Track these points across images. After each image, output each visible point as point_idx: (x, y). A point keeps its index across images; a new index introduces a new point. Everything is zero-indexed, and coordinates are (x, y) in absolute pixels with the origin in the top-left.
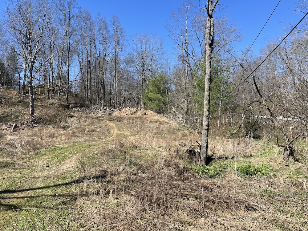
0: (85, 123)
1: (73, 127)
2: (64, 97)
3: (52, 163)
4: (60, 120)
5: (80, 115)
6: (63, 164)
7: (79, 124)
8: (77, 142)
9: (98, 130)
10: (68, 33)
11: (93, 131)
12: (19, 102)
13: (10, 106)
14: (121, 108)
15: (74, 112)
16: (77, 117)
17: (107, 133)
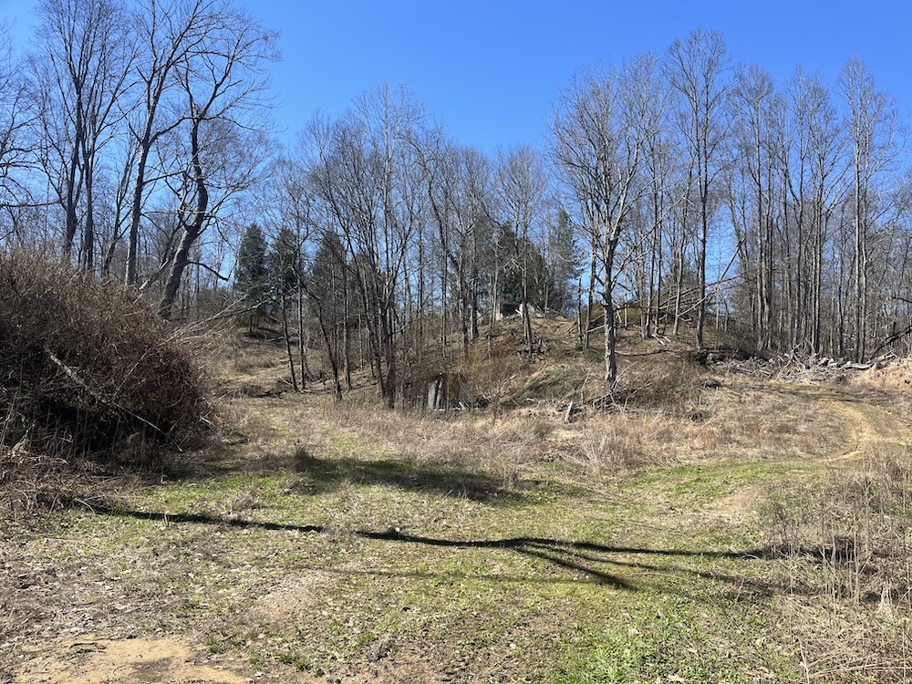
0: (758, 404)
1: (721, 415)
2: (692, 331)
3: (679, 503)
4: (684, 396)
5: (740, 380)
6: (710, 509)
7: (739, 408)
8: (741, 456)
9: (802, 428)
10: (702, 149)
11: (784, 429)
12: (580, 349)
13: (559, 359)
14: (883, 357)
15: (722, 374)
16: (730, 387)
17: (833, 439)
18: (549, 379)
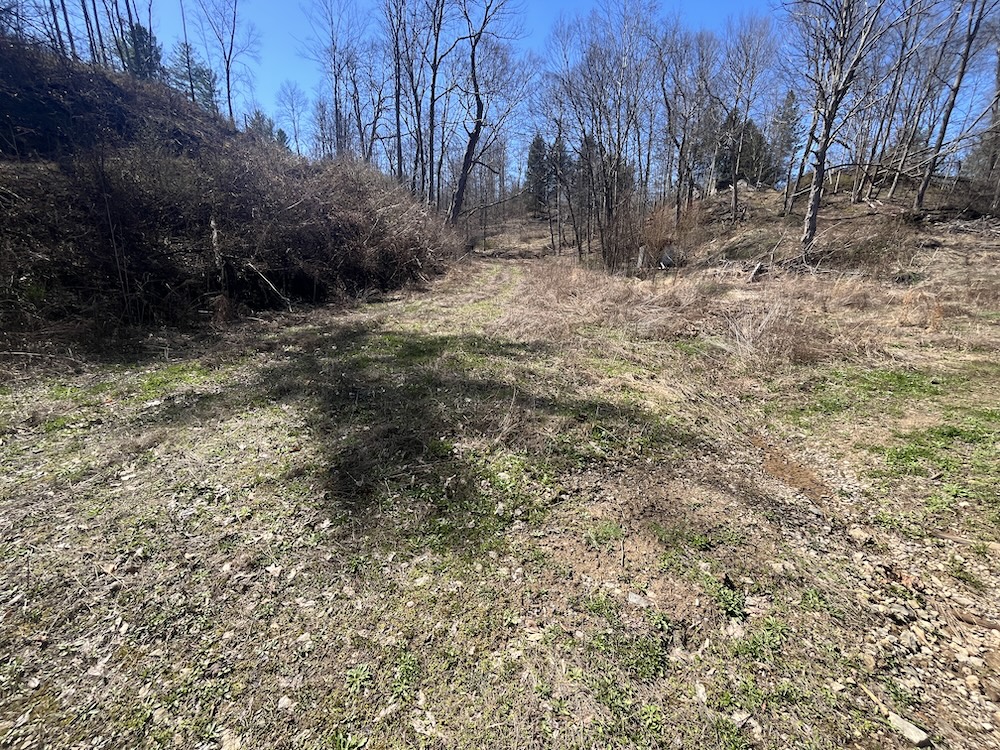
0: (994, 266)
1: (937, 278)
2: (911, 194)
4: (892, 257)
5: (967, 240)
7: (964, 270)
12: (782, 215)
13: (759, 225)
15: (942, 234)
16: (954, 247)
18: (745, 243)
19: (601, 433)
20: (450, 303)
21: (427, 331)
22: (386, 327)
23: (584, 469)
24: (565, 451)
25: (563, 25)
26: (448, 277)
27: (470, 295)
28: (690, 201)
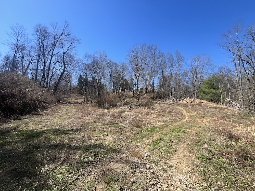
0: (164, 107)
1: (158, 109)
2: (152, 94)
4: (151, 105)
7: (161, 107)
9: (173, 111)
12: (133, 96)
13: (129, 98)
14: (183, 98)
15: (157, 101)
16: (159, 103)
18: (127, 102)
19: (92, 154)
20: (48, 119)
21: (38, 129)
22: (20, 129)
23: (86, 166)
24: (81, 162)
25: (87, 55)
26: (49, 110)
27: (56, 116)
28: (116, 93)
